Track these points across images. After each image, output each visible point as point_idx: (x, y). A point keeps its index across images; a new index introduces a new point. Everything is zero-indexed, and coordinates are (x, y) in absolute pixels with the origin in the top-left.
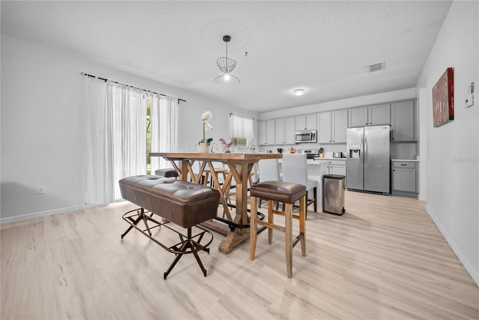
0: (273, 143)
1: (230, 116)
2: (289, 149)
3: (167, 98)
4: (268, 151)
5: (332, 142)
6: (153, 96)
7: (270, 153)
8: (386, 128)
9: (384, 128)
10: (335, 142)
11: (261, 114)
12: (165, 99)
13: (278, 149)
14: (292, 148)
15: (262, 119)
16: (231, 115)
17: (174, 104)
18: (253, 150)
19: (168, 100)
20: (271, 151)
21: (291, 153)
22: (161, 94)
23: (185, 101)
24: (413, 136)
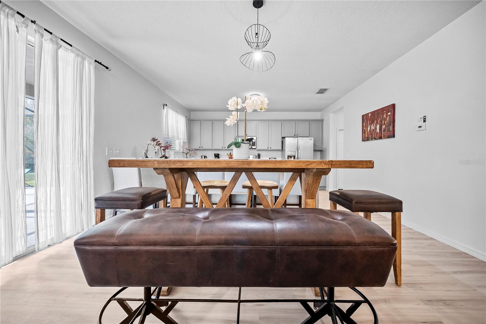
0: (210, 148)
1: (164, 109)
2: (227, 154)
3: (74, 50)
4: (202, 156)
5: (269, 149)
6: (42, 36)
7: (205, 158)
8: (311, 139)
9: (310, 139)
10: (271, 148)
11: (192, 112)
12: (70, 51)
13: (215, 154)
14: (230, 153)
15: (192, 118)
16: (165, 106)
17: (89, 67)
18: (185, 155)
19: (77, 55)
20: (206, 157)
21: (229, 158)
22: (61, 39)
23: (107, 68)
24: (321, 147)
